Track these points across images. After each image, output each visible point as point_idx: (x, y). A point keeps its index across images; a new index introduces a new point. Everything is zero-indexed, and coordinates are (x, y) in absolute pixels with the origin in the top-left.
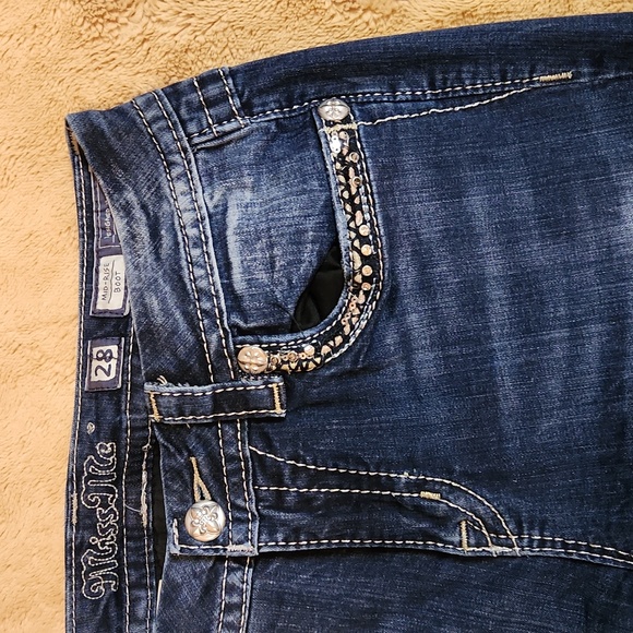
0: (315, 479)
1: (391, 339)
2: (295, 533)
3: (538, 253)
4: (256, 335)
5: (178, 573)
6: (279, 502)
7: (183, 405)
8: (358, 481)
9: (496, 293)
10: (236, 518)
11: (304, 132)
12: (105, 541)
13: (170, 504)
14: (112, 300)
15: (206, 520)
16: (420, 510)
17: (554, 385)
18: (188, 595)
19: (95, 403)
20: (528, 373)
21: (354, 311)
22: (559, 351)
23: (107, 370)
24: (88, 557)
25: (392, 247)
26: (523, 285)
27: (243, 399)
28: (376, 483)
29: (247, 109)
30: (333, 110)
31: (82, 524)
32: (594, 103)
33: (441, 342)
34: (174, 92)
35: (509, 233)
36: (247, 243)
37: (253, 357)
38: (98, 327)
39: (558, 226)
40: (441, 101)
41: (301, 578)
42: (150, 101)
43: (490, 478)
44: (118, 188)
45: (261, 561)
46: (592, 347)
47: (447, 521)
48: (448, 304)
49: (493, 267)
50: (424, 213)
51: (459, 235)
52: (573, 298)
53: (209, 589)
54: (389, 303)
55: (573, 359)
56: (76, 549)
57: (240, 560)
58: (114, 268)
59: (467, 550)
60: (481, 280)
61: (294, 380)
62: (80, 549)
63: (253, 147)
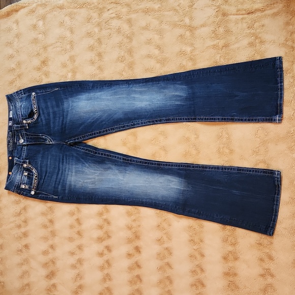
0: (32, 135)
1: (40, 119)
2: (30, 142)
3: (56, 109)
4: (24, 119)
5: (19, 147)
6: (28, 138)
7: (17, 127)
8: (36, 135)
9: (51, 114)
10: (24, 141)
11: (30, 96)
12: (11, 144)
13: (18, 139)
14: (11, 116)
15: (22, 141)
16: (43, 139)
17: (57, 124)
18: (20, 149)
19: (10, 127)
20: (54, 123)
21: (35, 117)
22: (58, 120)
23: (10, 124)
24: (9, 146)
25: (39, 109)
26: (54, 113)
27: (23, 126)
28: (38, 136)
29: (24, 94)
30: (34, 94)
31: (9, 142)
32: (61, 92)
33: (45, 120)
34: (17, 92)
35: (53, 107)
36: (23, 109)
37: (24, 121)
38: (10, 119)
39: (58, 106)
40: (45, 92)
41: (32, 147)
42: (14, 93)
43: (50, 135)
44: (11, 103)
45: (27, 145)
46: (61, 120)
47: (46, 140)
48: (46, 115)
49: (51, 111)
50: (43, 105)
51: (47, 107)
52: (59, 114)
53: (22, 149)
54: (39, 115)
55: (59, 121)
56: (8, 145)
57: (25, 145)
58: (11, 112)
59: (48, 143)
60: (49, 113)
61: (28, 124)
62: (9, 144)
63: (25, 98)
